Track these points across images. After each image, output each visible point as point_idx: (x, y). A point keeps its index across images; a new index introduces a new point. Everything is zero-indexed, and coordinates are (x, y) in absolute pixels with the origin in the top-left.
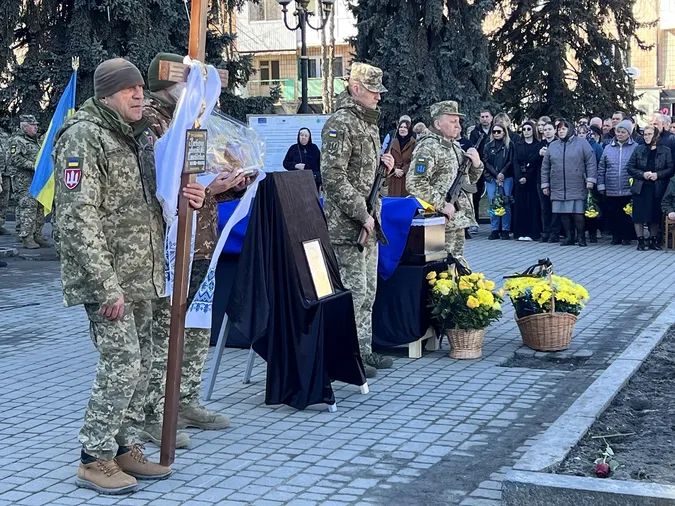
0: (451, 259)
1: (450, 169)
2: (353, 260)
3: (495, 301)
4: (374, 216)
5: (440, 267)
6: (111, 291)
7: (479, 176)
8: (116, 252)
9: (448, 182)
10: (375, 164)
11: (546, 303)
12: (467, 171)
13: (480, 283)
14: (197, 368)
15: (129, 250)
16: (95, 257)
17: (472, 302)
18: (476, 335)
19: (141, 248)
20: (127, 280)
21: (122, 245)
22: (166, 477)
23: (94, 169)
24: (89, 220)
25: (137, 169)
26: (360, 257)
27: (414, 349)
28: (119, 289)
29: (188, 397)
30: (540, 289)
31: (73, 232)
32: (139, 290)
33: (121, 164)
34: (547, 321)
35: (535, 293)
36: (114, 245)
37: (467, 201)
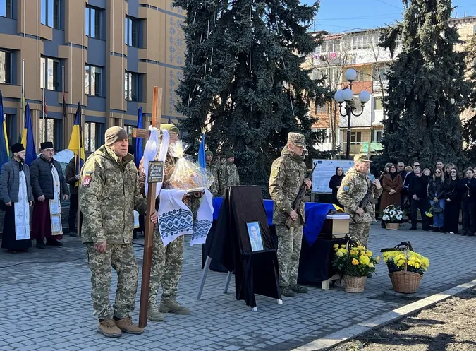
0: (347, 238)
1: (363, 190)
2: (286, 234)
3: (370, 262)
4: (298, 212)
5: (342, 242)
6: (100, 238)
7: (380, 194)
8: (104, 218)
9: (360, 197)
10: (299, 184)
11: (401, 266)
12: (372, 191)
13: (363, 252)
14: (175, 282)
15: (111, 218)
16: (93, 221)
17: (355, 262)
18: (359, 280)
19: (117, 218)
20: (108, 233)
21: (108, 215)
22: (140, 334)
23: (97, 178)
24: (92, 202)
25: (121, 179)
26: (289, 232)
27: (325, 285)
28: (104, 237)
29: (169, 296)
30: (399, 257)
31: (84, 207)
32: (115, 238)
33: (113, 175)
34: (402, 276)
35: (395, 260)
36: (104, 214)
37: (372, 208)
